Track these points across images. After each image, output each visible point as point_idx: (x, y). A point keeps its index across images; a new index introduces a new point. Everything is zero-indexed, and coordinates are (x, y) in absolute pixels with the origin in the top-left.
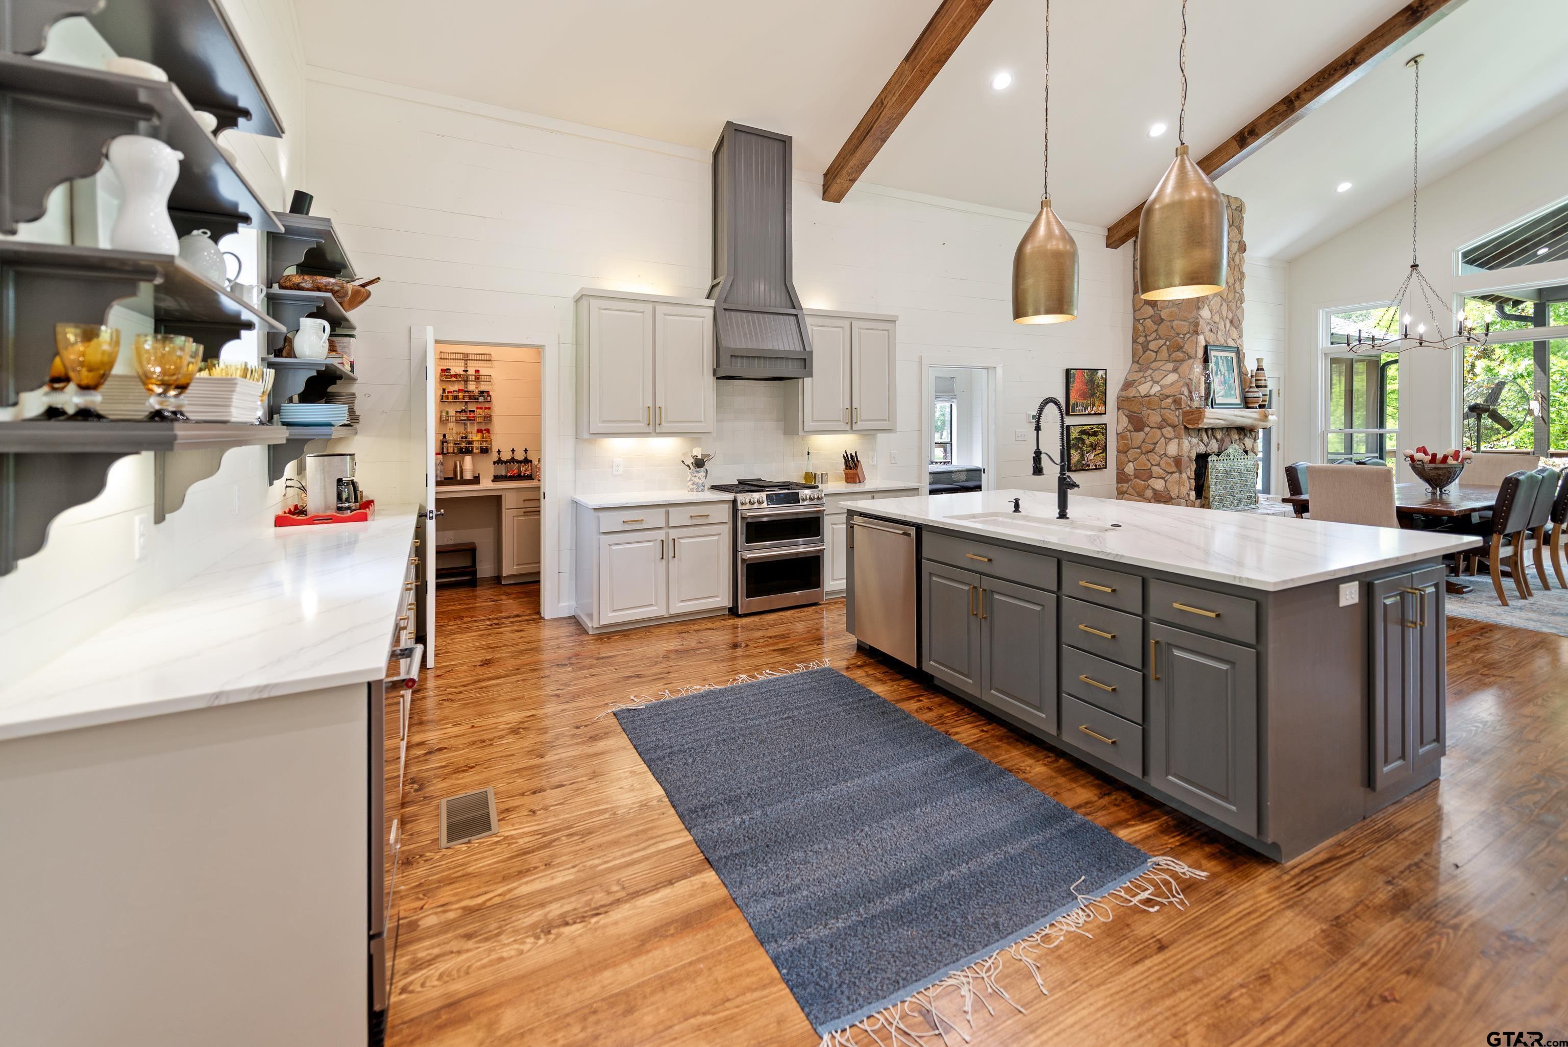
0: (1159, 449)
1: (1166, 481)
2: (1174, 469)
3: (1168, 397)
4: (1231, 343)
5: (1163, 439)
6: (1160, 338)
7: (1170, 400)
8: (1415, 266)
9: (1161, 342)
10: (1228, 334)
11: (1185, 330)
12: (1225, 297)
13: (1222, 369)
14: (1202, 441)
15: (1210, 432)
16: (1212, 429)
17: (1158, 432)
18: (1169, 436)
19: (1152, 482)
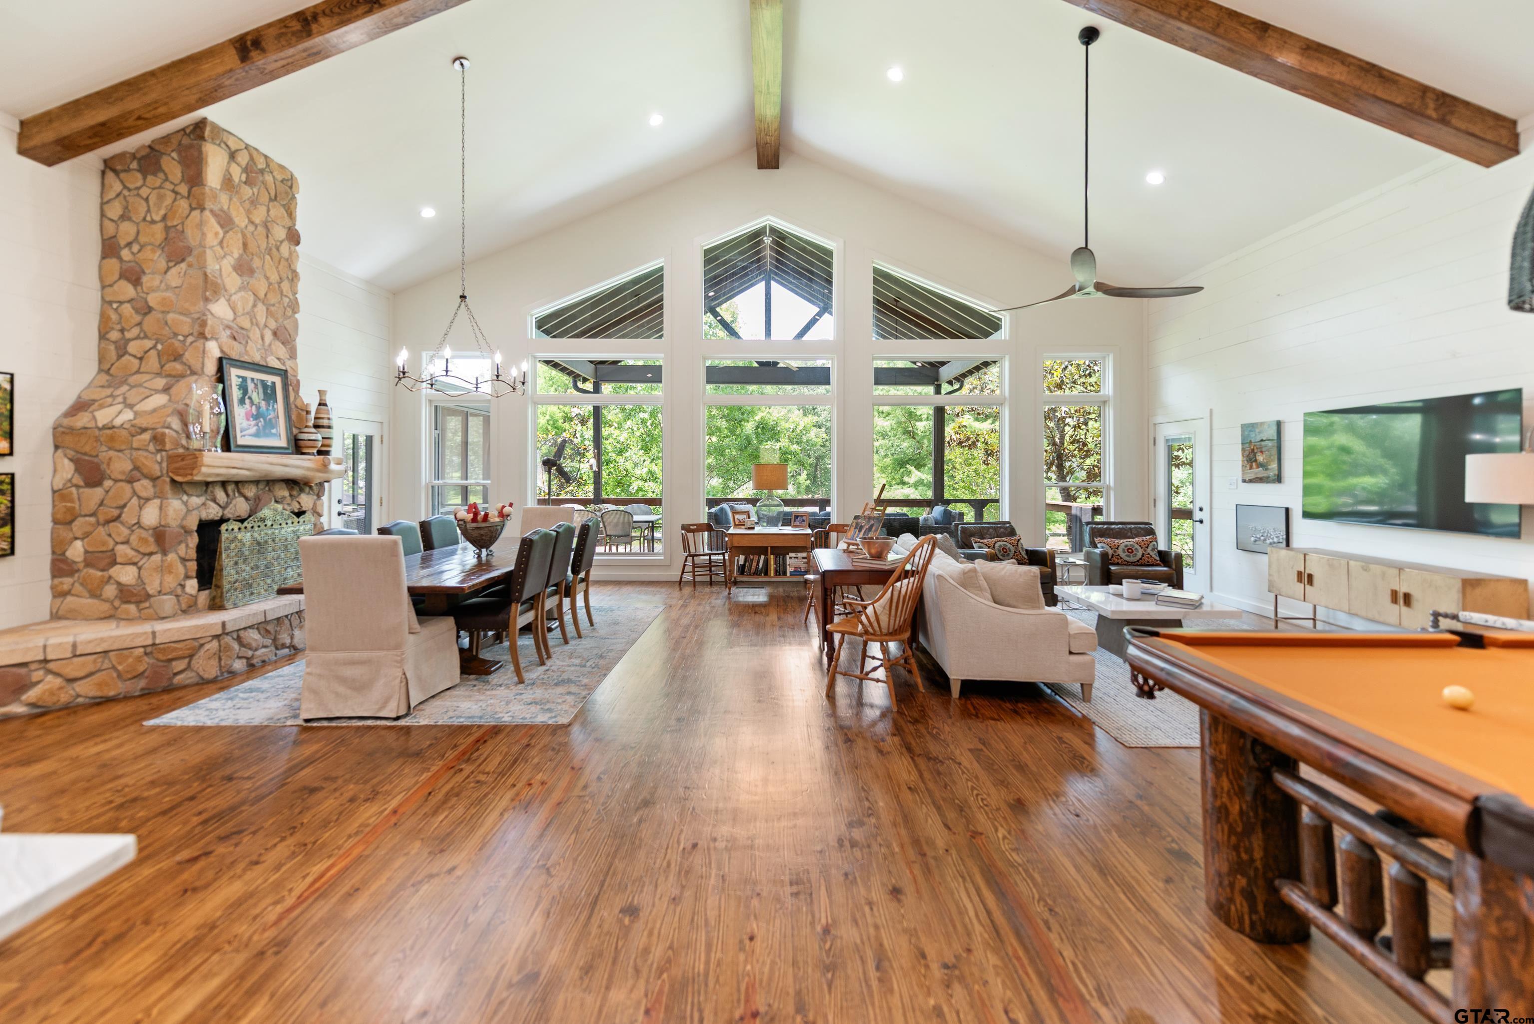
0: (129, 516)
1: (140, 569)
2: (153, 548)
3: (144, 430)
4: (273, 363)
5: (135, 500)
6: (146, 337)
7: (147, 436)
8: (463, 297)
9: (148, 344)
10: (268, 350)
11: (186, 329)
12: (262, 295)
13: (255, 396)
14: (214, 500)
15: (230, 488)
16: (237, 483)
17: (127, 487)
18: (144, 494)
19: (115, 571)
